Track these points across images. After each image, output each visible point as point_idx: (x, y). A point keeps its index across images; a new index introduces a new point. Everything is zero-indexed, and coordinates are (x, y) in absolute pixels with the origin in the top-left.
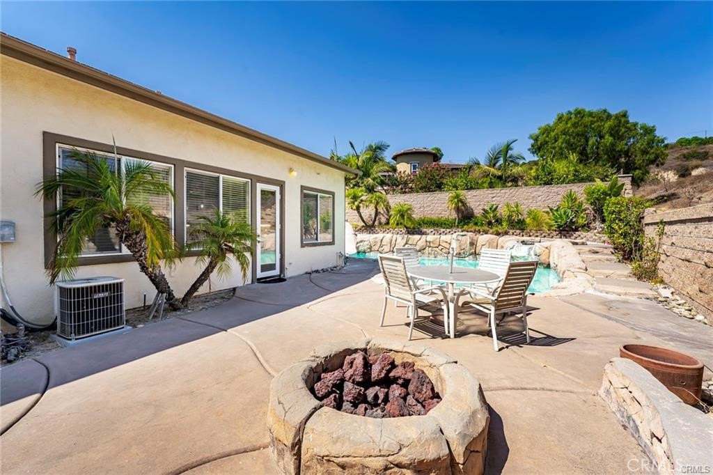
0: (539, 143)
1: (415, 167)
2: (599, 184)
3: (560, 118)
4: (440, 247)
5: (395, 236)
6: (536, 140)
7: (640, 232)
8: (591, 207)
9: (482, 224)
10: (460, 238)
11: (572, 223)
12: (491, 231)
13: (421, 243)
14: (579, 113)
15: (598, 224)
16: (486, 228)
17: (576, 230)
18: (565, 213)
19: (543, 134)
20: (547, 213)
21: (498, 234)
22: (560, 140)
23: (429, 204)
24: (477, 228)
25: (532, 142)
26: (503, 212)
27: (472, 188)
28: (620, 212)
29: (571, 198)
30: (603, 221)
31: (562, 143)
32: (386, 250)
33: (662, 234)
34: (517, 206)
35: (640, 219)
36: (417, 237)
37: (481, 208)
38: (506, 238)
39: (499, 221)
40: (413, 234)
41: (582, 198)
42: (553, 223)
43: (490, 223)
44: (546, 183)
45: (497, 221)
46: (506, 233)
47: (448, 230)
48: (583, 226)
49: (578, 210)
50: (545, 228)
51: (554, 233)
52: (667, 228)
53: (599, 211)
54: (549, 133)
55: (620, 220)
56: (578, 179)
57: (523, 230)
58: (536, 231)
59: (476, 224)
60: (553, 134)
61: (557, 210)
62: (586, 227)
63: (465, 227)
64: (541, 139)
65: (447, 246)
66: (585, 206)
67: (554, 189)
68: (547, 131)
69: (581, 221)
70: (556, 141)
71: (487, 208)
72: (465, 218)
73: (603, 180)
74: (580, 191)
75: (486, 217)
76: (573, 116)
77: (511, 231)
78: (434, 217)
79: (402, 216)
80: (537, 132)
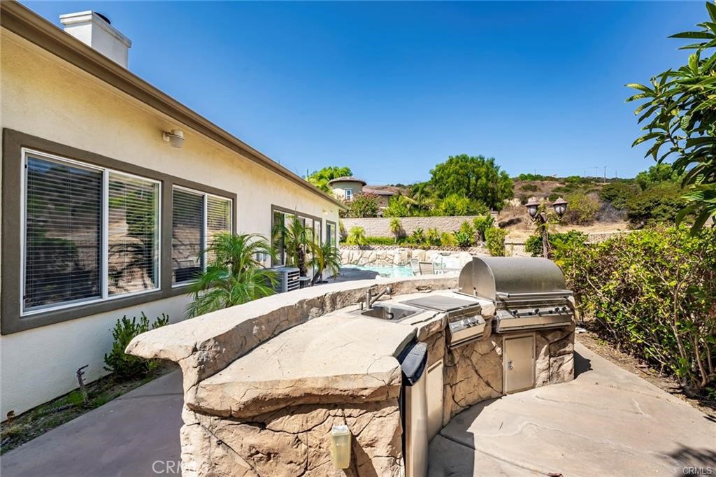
0: (437, 178)
1: (349, 193)
2: (482, 218)
3: (451, 161)
4: (387, 259)
5: (352, 252)
6: (435, 175)
7: (503, 248)
8: (477, 231)
9: (413, 242)
10: (401, 252)
11: (468, 241)
12: (419, 247)
13: (373, 257)
14: (464, 158)
15: (480, 242)
16: (416, 245)
17: (470, 246)
18: (464, 235)
19: (439, 171)
20: (453, 235)
21: (424, 249)
22: (452, 178)
23: (374, 226)
24: (410, 245)
25: (432, 176)
26: (426, 234)
27: (404, 216)
28: (494, 237)
29: (466, 225)
30: (484, 240)
31: (453, 180)
32: (344, 263)
33: (512, 249)
34: (436, 230)
35: (503, 240)
36: (368, 252)
37: (411, 230)
38: (429, 251)
39: (424, 240)
40: (364, 249)
41: (472, 225)
42: (457, 241)
43: (418, 241)
44: (451, 215)
45: (423, 240)
46: (429, 248)
47: (390, 247)
48: (474, 243)
49: (471, 233)
50: (453, 245)
51: (458, 248)
52: (515, 246)
53: (482, 233)
54: (443, 171)
55: (495, 241)
56: (469, 213)
57: (439, 246)
58: (447, 246)
59: (409, 242)
60: (446, 171)
61: (459, 233)
62: (475, 244)
63: (402, 244)
64: (439, 174)
65: (392, 258)
66: (474, 230)
67: (456, 218)
68: (442, 168)
69: (472, 240)
70: (449, 177)
71: (416, 231)
72: (401, 238)
73: (483, 214)
74: (470, 220)
75: (415, 237)
76: (460, 161)
77: (432, 247)
78: (378, 237)
79: (358, 236)
80: (434, 169)
